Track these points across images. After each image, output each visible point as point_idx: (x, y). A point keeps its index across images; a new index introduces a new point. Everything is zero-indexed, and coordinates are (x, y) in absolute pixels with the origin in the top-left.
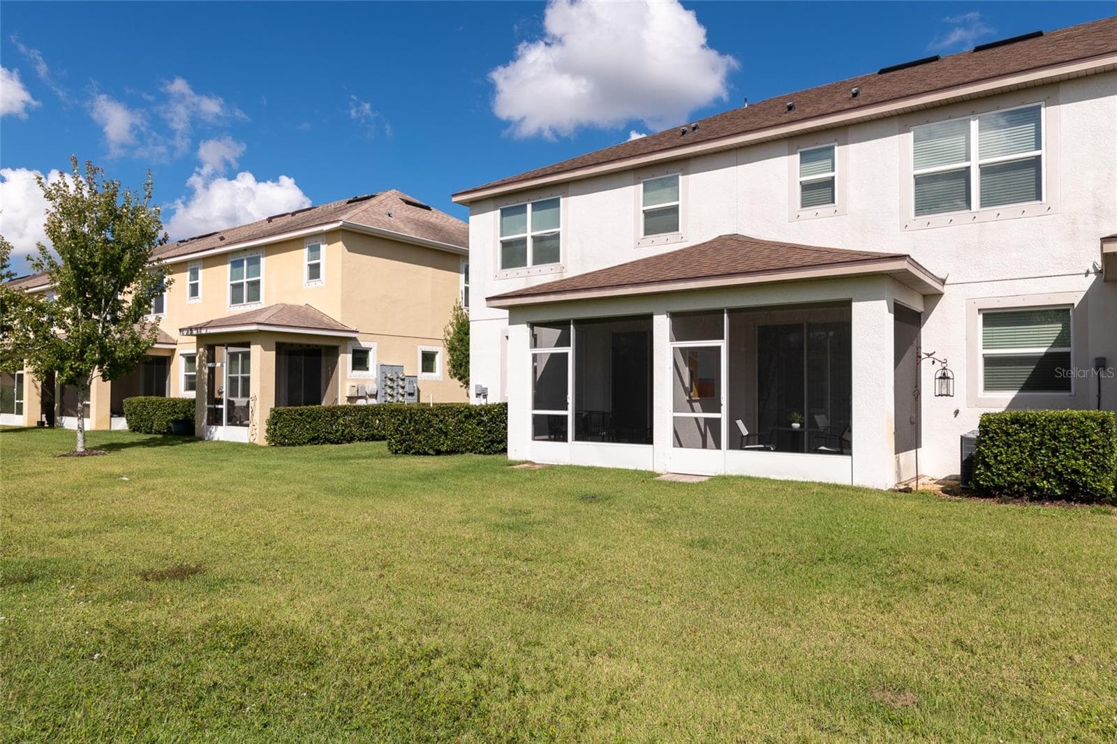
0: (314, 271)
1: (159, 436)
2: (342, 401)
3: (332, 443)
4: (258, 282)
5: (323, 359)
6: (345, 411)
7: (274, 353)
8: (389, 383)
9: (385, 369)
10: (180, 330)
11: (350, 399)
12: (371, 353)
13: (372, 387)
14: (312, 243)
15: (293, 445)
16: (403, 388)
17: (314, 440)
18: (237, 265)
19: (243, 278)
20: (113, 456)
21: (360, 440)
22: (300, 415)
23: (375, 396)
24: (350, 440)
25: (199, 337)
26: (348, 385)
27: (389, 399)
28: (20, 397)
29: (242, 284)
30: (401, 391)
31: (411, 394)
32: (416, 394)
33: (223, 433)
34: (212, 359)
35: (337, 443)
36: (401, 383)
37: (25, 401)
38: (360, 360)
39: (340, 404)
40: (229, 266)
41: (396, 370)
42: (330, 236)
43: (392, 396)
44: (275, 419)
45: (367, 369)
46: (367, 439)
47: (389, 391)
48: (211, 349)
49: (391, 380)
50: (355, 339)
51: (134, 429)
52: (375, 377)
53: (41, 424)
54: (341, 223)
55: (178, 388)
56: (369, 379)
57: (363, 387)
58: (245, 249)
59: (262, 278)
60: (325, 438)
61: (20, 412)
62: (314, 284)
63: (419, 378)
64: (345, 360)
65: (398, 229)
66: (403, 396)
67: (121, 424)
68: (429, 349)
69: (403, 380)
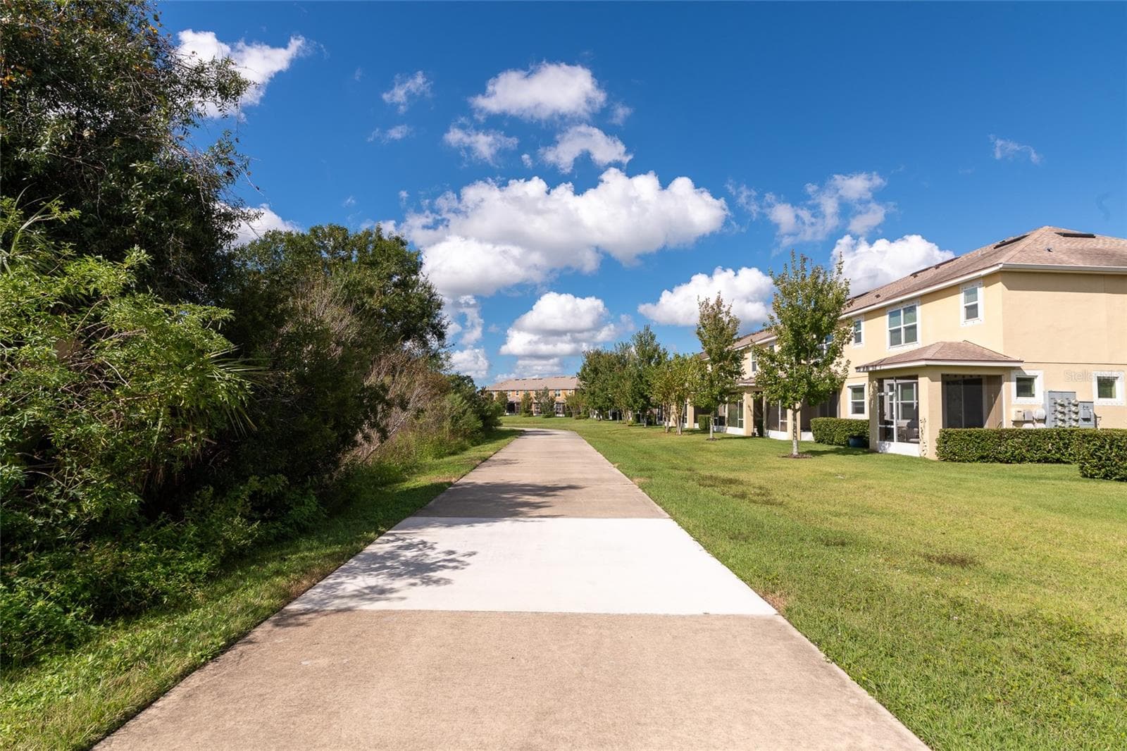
0: (972, 312)
1: (842, 447)
2: (1007, 424)
3: (1001, 462)
4: (914, 327)
5: (985, 387)
6: (1012, 434)
7: (940, 383)
8: (1059, 408)
9: (1055, 396)
10: (857, 368)
11: (1015, 423)
12: (1036, 381)
13: (1040, 413)
14: (969, 287)
15: (964, 461)
16: (1077, 413)
17: (982, 458)
18: (895, 314)
19: (900, 324)
20: (816, 459)
21: (1031, 461)
22: (970, 436)
23: (1044, 421)
24: (1022, 460)
25: (870, 373)
26: (1013, 410)
27: (1060, 423)
28: (741, 416)
29: (900, 330)
30: (1074, 416)
31: (1085, 420)
32: (1093, 419)
33: (895, 448)
34: (881, 388)
35: (1007, 462)
36: (1073, 409)
37: (744, 420)
38: (1025, 387)
39: (1005, 426)
40: (887, 317)
41: (1066, 396)
42: (988, 280)
43: (1063, 421)
44: (944, 440)
45: (1033, 396)
46: (1039, 461)
47: (1060, 416)
48: (881, 381)
49: (1062, 405)
50: (1019, 368)
51: (819, 441)
52: (1042, 402)
53: (754, 434)
54: (1001, 266)
55: (846, 411)
56: (1037, 405)
57: (1030, 412)
58: (902, 302)
59: (919, 323)
60: (995, 458)
61: (741, 426)
62: (971, 322)
63: (1095, 404)
64: (1009, 388)
65: (1063, 262)
66: (1077, 421)
67: (808, 436)
68: (1106, 374)
69: (1076, 405)
